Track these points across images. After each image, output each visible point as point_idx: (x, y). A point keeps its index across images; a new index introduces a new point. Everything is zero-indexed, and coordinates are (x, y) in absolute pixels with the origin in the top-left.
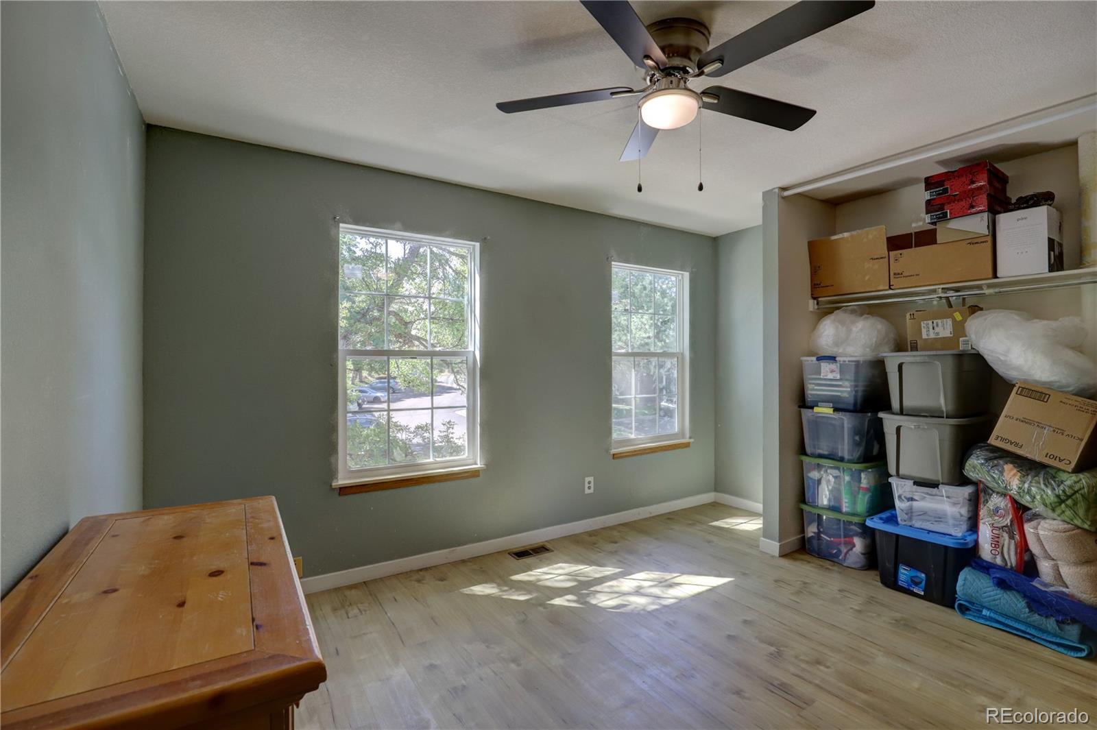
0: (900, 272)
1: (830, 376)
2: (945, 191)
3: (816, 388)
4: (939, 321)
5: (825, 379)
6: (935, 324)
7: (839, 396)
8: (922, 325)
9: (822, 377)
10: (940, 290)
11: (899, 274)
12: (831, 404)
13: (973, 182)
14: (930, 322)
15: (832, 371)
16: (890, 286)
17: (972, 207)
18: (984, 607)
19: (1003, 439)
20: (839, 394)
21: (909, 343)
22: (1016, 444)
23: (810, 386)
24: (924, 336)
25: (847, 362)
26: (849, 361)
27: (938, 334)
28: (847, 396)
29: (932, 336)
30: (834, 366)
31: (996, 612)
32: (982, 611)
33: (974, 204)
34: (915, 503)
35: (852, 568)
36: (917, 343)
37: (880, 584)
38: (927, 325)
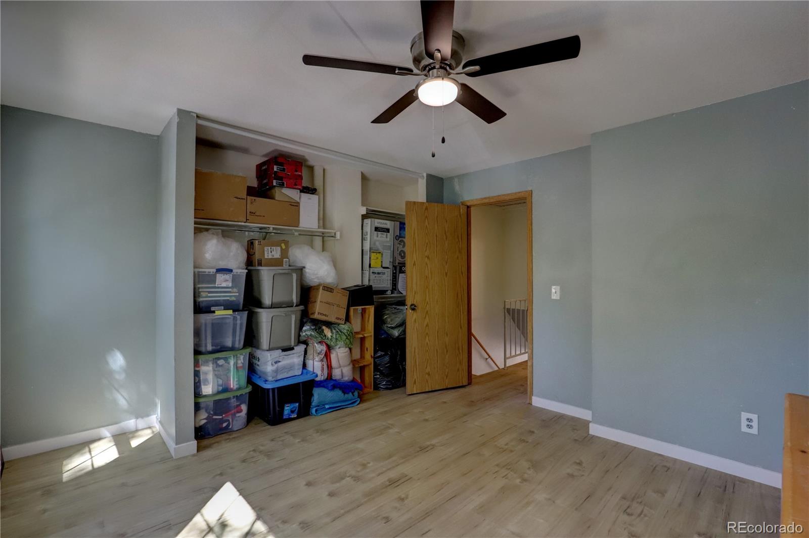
0: (254, 212)
1: (224, 285)
2: (284, 170)
3: (209, 295)
4: (274, 248)
5: (218, 288)
6: (272, 250)
7: (228, 300)
8: (265, 249)
9: (216, 286)
10: (272, 228)
11: (253, 213)
12: (223, 307)
13: (297, 171)
14: (269, 248)
15: (226, 281)
16: (247, 220)
17: (296, 185)
18: (324, 405)
19: (321, 314)
20: (228, 298)
21: (257, 260)
22: (326, 315)
23: (203, 294)
24: (266, 257)
25: (239, 274)
26: (240, 273)
27: (273, 256)
28: (235, 299)
29: (270, 257)
30: (228, 277)
31: (333, 403)
32: (325, 407)
33: (297, 183)
34: (280, 364)
35: (241, 429)
36: (261, 261)
37: (269, 427)
38: (268, 249)
